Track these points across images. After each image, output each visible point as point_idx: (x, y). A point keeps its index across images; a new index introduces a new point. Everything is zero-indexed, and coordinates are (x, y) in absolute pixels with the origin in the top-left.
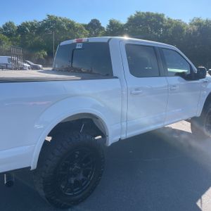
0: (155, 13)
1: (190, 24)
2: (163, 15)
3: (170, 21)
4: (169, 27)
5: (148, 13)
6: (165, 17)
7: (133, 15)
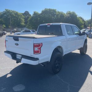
0: (52, 9)
1: (67, 14)
2: (56, 10)
3: (59, 12)
4: (59, 15)
5: (50, 9)
6: (57, 11)
7: (44, 10)
